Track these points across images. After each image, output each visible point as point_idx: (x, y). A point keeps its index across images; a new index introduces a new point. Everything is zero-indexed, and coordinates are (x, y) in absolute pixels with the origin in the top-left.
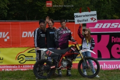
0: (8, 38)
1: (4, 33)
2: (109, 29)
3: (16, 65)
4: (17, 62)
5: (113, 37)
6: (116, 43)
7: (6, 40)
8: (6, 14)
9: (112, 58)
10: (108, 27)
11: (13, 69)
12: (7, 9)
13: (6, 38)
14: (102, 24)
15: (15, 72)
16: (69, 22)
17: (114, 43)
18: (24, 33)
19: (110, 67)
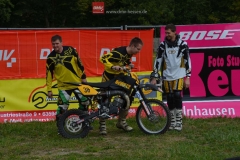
0: (14, 60)
1: (6, 51)
2: (203, 42)
3: (30, 112)
4: (31, 106)
5: (210, 57)
6: (217, 68)
7: (9, 65)
8: (8, 16)
9: (209, 96)
10: (201, 38)
11: (23, 118)
12: (10, 6)
13: (10, 60)
14: (190, 33)
15: (28, 124)
16: (129, 29)
17: (213, 69)
18: (43, 51)
19: (207, 113)
